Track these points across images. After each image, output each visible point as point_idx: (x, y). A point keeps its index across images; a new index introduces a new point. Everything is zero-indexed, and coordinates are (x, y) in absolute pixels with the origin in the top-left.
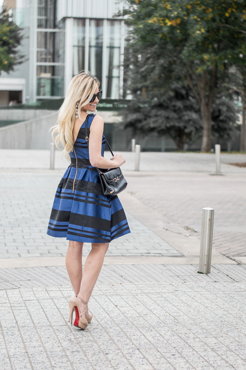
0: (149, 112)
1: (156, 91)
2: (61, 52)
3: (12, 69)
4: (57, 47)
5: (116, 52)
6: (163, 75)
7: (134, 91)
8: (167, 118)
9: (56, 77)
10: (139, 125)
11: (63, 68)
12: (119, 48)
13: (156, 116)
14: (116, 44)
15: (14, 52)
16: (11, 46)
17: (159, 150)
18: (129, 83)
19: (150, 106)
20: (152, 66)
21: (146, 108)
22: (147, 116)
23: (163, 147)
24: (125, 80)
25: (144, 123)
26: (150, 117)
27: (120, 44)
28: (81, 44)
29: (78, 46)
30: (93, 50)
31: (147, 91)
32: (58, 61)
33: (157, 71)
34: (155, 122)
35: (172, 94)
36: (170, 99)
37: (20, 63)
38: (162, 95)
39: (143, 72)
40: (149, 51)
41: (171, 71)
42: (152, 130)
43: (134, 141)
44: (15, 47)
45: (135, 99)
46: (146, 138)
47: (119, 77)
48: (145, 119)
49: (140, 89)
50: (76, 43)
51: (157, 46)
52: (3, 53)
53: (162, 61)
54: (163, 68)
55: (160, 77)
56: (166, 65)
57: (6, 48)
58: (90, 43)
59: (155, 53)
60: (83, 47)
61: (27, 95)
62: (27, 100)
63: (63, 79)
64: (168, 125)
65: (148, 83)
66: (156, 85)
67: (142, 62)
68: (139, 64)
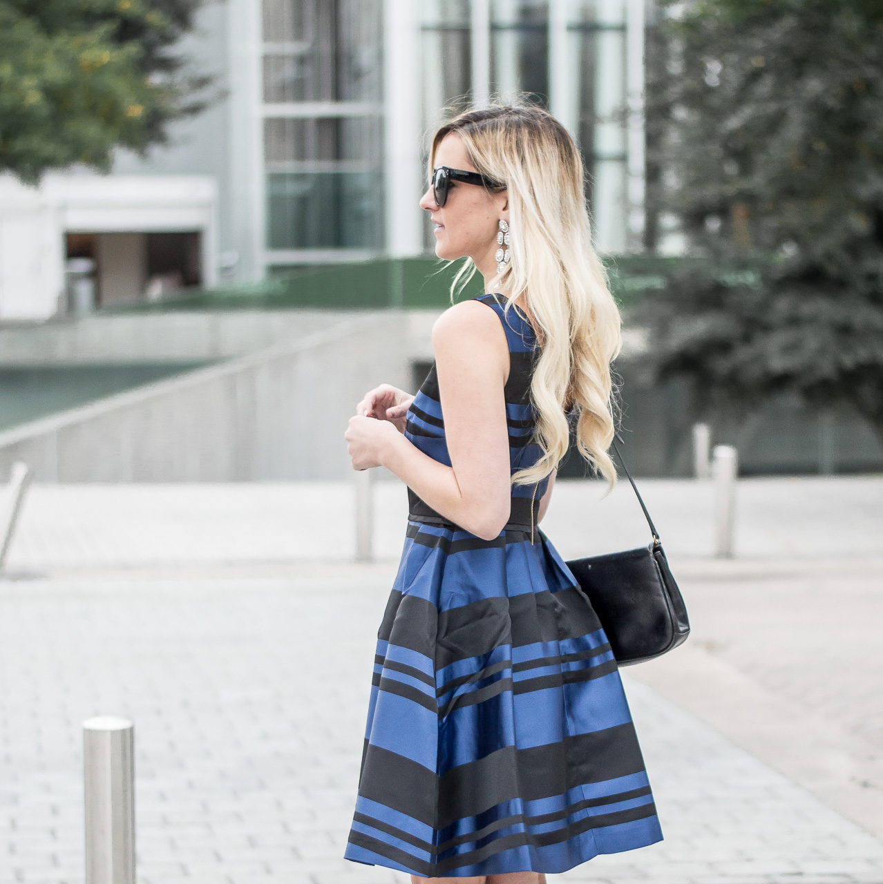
0: (765, 306)
1: (792, 214)
2: (365, 56)
3: (161, 138)
4: (347, 32)
5: (608, 45)
6: (820, 146)
7: (694, 220)
8: (844, 331)
9: (347, 167)
10: (722, 365)
11: (378, 127)
12: (622, 29)
13: (794, 321)
14: (608, 13)
15: (168, 65)
16: (151, 36)
17: (809, 470)
18: (672, 181)
19: (765, 279)
20: (772, 108)
21: (746, 288)
22: (753, 326)
23: (828, 455)
24: (653, 174)
25: (742, 354)
26: (767, 328)
27: (624, 11)
28: (454, 17)
29: (443, 29)
30: (509, 45)
31: (755, 216)
32: (355, 97)
33: (794, 130)
34: (790, 349)
35: (860, 224)
36: (854, 247)
37: (195, 110)
38: (818, 230)
39: (733, 135)
40: (758, 44)
41: (853, 127)
42: (779, 382)
43: (702, 434)
44: (168, 39)
45: (700, 252)
46: (754, 421)
47: (623, 158)
48: (747, 338)
49: (723, 210)
50: (432, 15)
51: (789, 22)
52: (120, 72)
53: (814, 85)
54: (822, 114)
55: (808, 152)
56: (831, 102)
57: (132, 49)
58: (492, 11)
59: (785, 50)
60: (465, 33)
61: (224, 246)
62: (225, 270)
63: (379, 175)
64: (848, 361)
65: (758, 181)
66: (789, 190)
67: (730, 92)
68: (715, 101)
